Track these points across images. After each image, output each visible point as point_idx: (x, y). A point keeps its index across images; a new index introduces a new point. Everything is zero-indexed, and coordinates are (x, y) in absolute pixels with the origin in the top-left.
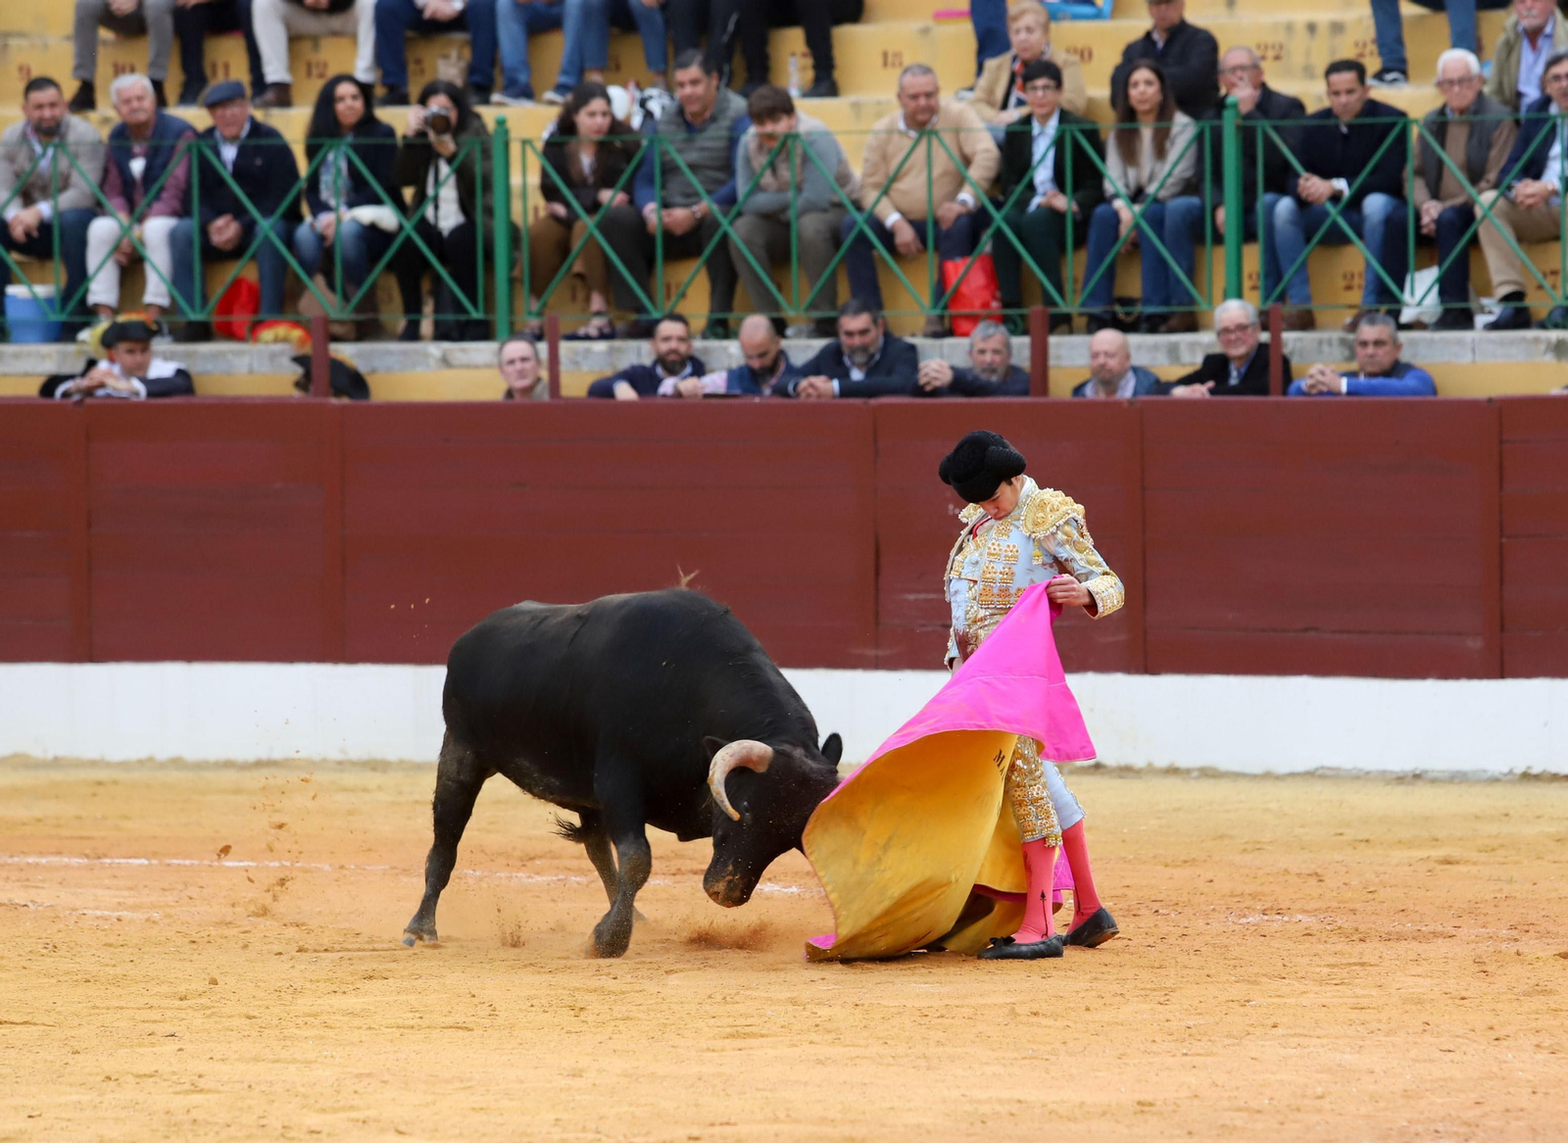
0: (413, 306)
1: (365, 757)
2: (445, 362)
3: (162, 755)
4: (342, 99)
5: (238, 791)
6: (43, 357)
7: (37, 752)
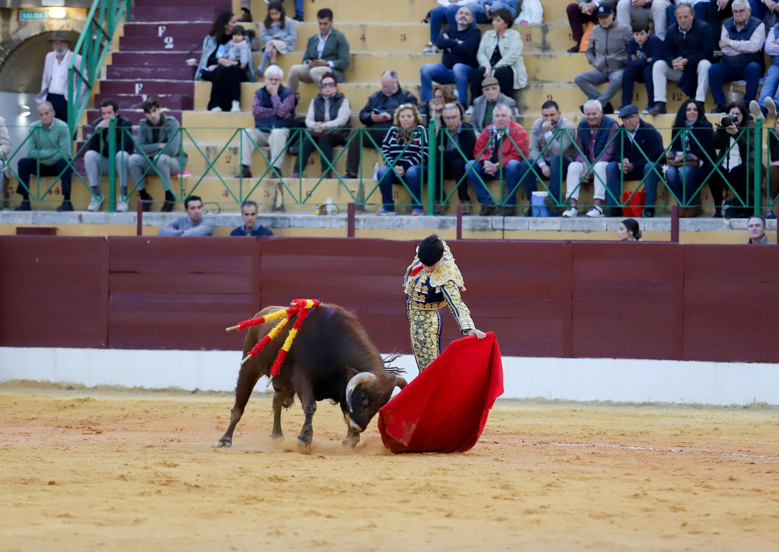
0: (718, 202)
1: (691, 402)
2: (731, 226)
3: (602, 399)
4: (690, 110)
5: (635, 416)
6: (554, 223)
7: (548, 397)
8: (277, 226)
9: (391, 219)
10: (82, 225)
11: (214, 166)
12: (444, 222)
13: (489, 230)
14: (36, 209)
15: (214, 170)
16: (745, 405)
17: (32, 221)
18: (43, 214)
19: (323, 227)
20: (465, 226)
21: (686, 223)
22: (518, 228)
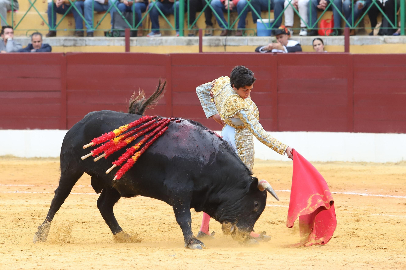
1: (360, 161)
2: (385, 41)
6: (265, 40)
7: (262, 158)
8: (78, 45)
9: (154, 40)
11: (34, 5)
12: (190, 41)
13: (221, 46)
15: (35, 8)
16: (396, 162)
19: (108, 46)
20: (204, 44)
21: (354, 39)
22: (241, 44)
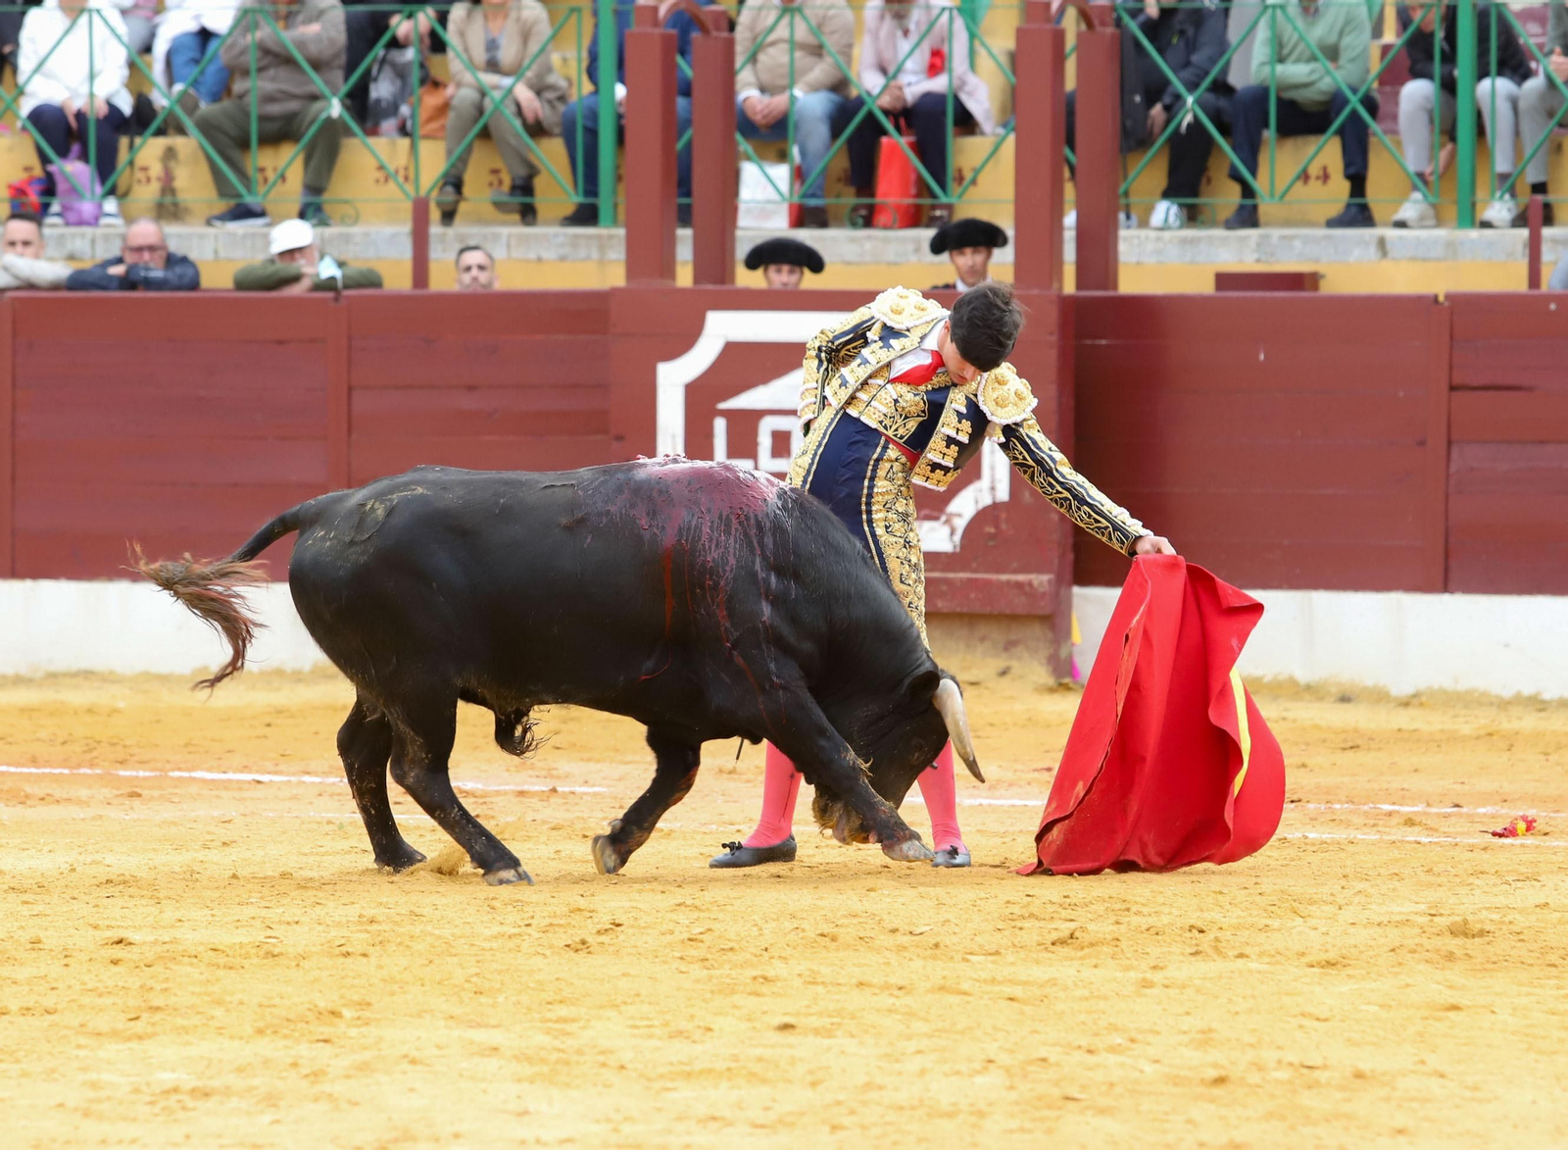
10: (1386, 264)
14: (1268, 224)
17: (1256, 256)
18: (1283, 238)
